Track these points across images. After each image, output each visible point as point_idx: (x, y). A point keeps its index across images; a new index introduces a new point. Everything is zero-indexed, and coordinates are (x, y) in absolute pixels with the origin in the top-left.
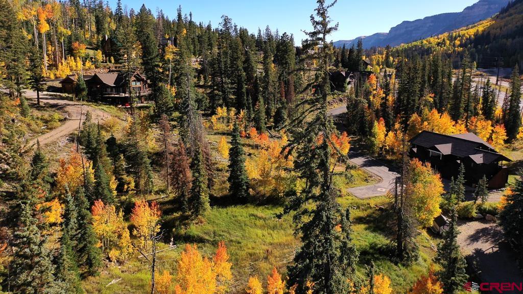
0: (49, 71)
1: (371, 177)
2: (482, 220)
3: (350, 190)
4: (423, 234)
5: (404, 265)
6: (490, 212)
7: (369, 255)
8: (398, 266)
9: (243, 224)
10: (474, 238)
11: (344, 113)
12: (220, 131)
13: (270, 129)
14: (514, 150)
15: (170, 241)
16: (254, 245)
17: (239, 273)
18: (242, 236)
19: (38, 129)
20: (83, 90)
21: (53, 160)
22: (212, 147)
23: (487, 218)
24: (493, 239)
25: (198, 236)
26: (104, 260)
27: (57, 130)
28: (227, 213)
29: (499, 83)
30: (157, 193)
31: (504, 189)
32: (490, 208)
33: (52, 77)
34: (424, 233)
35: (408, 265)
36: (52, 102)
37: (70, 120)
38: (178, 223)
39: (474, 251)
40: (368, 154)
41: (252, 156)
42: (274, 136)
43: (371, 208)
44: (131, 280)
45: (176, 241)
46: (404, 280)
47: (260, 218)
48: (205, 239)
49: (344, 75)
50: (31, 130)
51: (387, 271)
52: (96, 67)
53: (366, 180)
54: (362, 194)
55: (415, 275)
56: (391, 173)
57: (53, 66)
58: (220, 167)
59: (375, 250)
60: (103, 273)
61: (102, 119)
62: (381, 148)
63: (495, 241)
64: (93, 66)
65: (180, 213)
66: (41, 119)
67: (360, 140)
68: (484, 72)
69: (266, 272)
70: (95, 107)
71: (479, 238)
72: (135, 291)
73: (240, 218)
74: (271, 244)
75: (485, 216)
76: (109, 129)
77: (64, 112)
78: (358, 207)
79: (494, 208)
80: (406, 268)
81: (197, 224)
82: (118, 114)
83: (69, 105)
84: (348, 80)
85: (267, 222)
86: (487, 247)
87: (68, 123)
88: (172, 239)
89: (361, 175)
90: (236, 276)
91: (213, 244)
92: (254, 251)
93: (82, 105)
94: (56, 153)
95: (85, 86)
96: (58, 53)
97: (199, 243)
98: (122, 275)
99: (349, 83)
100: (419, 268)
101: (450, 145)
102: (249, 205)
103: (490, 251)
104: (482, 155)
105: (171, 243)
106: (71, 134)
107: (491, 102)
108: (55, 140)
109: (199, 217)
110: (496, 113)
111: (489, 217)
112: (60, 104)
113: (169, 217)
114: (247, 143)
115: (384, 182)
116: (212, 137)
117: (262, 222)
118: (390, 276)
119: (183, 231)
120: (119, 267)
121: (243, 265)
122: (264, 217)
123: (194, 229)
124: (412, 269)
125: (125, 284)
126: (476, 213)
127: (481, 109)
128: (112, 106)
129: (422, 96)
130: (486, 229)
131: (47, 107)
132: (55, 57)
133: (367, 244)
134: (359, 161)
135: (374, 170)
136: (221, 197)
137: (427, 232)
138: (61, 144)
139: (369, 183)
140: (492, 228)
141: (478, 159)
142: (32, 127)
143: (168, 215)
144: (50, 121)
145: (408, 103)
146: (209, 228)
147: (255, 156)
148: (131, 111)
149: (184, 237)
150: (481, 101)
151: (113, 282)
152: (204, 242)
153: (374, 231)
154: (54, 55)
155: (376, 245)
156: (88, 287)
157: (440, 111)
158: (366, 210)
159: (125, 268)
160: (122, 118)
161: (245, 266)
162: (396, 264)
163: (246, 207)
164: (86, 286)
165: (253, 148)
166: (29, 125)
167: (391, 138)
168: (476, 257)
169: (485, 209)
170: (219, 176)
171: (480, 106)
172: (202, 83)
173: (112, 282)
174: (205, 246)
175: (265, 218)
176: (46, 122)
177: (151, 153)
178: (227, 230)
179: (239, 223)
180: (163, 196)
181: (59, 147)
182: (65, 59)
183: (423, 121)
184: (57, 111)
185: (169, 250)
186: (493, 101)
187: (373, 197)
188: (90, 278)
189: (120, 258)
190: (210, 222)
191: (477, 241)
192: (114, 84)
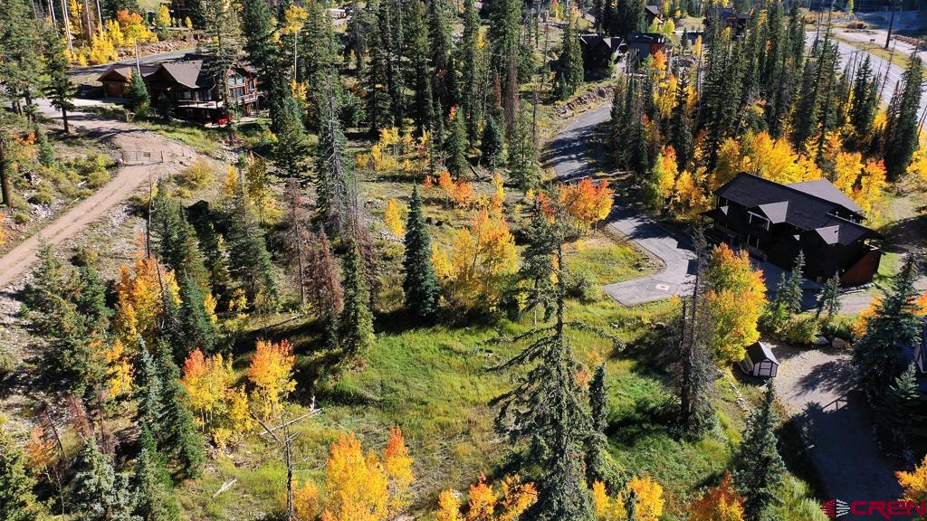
0: (76, 49)
1: (646, 259)
2: (826, 348)
3: (610, 289)
4: (725, 376)
5: (689, 439)
6: (840, 334)
7: (633, 425)
8: (680, 444)
9: (429, 366)
10: (809, 383)
11: (606, 123)
12: (387, 173)
13: (475, 165)
14: (899, 195)
15: (311, 402)
16: (447, 407)
17: (424, 462)
18: (427, 389)
19: (72, 190)
20: (142, 99)
21: (105, 256)
22: (375, 210)
23: (834, 344)
24: (839, 385)
25: (356, 394)
26: (207, 447)
27: (105, 189)
28: (403, 345)
29: (891, 45)
30: (285, 310)
31: (870, 285)
32: (842, 327)
33: (83, 62)
34: (728, 373)
35: (697, 439)
36: (90, 125)
37: (126, 165)
38: (321, 370)
39: (806, 408)
40: (643, 212)
41: (444, 225)
42: (482, 179)
43: (642, 325)
44: (251, 483)
45: (320, 400)
46: (688, 469)
47: (458, 353)
48: (367, 399)
49: (609, 44)
50: (60, 191)
51: (662, 454)
52: (161, 39)
53: (638, 266)
54: (630, 296)
55: (707, 456)
56: (681, 251)
57: (82, 39)
58: (389, 252)
59: (645, 413)
60: (207, 471)
61: (181, 163)
62: (668, 200)
63: (842, 388)
64: (155, 38)
65: (325, 351)
66: (76, 166)
67: (631, 181)
68: (866, 20)
69: (466, 460)
70: (167, 134)
71: (817, 382)
72: (259, 502)
73: (423, 354)
74: (476, 405)
75: (831, 340)
76: (195, 183)
77: (113, 148)
78: (622, 325)
79: (848, 327)
80: (694, 444)
81: (353, 369)
82: (208, 149)
83: (120, 132)
84: (617, 54)
85: (469, 359)
86: (828, 399)
87: (124, 173)
88: (313, 399)
89: (630, 255)
90: (419, 470)
91: (381, 407)
92: (447, 419)
93: (144, 131)
94: (108, 241)
95: (145, 91)
96: (90, 15)
97: (357, 404)
98: (237, 472)
99: (618, 60)
100: (714, 443)
101: (784, 205)
102: (438, 327)
103: (833, 407)
104: (837, 227)
105: (312, 406)
106: (131, 199)
107: (868, 100)
108: (104, 214)
109: (356, 355)
110: (876, 121)
111: (837, 343)
112: (104, 130)
113: (307, 359)
114: (435, 196)
115: (668, 270)
116: (374, 186)
117: (459, 360)
118: (667, 463)
119: (330, 384)
120: (231, 456)
121: (430, 447)
122: (464, 350)
123: (349, 379)
124: (701, 446)
125: (243, 489)
126: (817, 336)
127: (850, 113)
128: (196, 131)
129: (744, 102)
130: (830, 365)
131: (82, 137)
132: (85, 23)
133: (632, 402)
134: (627, 226)
135: (653, 245)
136: (392, 314)
137: (733, 371)
138: (115, 221)
139: (642, 274)
140: (840, 364)
141: (830, 235)
142: (62, 186)
143: (306, 355)
144: (92, 170)
145: (720, 116)
146: (374, 375)
147: (449, 224)
148: (230, 138)
149: (333, 395)
150: (851, 96)
151: (225, 487)
152: (366, 404)
153: (645, 374)
154: (82, 18)
155: (647, 403)
156: (186, 499)
157: (775, 134)
158: (634, 330)
159: (240, 458)
160: (214, 155)
161: (433, 450)
162: (677, 439)
163: (434, 331)
164: (182, 497)
165: (444, 208)
166: (55, 182)
167: (686, 183)
168: (808, 419)
169: (832, 329)
170: (387, 270)
171: (849, 107)
172: (352, 66)
173: (223, 489)
174: (367, 411)
175: (466, 353)
176: (85, 172)
177: (269, 226)
178: (402, 378)
179: (423, 364)
180: (294, 315)
181: (113, 227)
182: (103, 24)
183: (743, 153)
184: (100, 145)
185: (310, 420)
186: (872, 98)
187: (647, 303)
188: (187, 482)
189: (232, 440)
190: (376, 363)
191: (814, 390)
192: (196, 84)
